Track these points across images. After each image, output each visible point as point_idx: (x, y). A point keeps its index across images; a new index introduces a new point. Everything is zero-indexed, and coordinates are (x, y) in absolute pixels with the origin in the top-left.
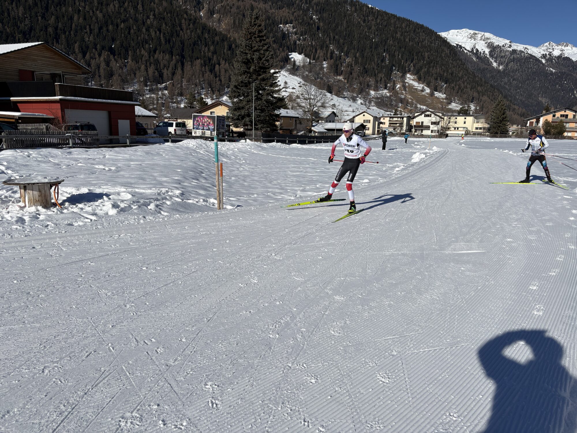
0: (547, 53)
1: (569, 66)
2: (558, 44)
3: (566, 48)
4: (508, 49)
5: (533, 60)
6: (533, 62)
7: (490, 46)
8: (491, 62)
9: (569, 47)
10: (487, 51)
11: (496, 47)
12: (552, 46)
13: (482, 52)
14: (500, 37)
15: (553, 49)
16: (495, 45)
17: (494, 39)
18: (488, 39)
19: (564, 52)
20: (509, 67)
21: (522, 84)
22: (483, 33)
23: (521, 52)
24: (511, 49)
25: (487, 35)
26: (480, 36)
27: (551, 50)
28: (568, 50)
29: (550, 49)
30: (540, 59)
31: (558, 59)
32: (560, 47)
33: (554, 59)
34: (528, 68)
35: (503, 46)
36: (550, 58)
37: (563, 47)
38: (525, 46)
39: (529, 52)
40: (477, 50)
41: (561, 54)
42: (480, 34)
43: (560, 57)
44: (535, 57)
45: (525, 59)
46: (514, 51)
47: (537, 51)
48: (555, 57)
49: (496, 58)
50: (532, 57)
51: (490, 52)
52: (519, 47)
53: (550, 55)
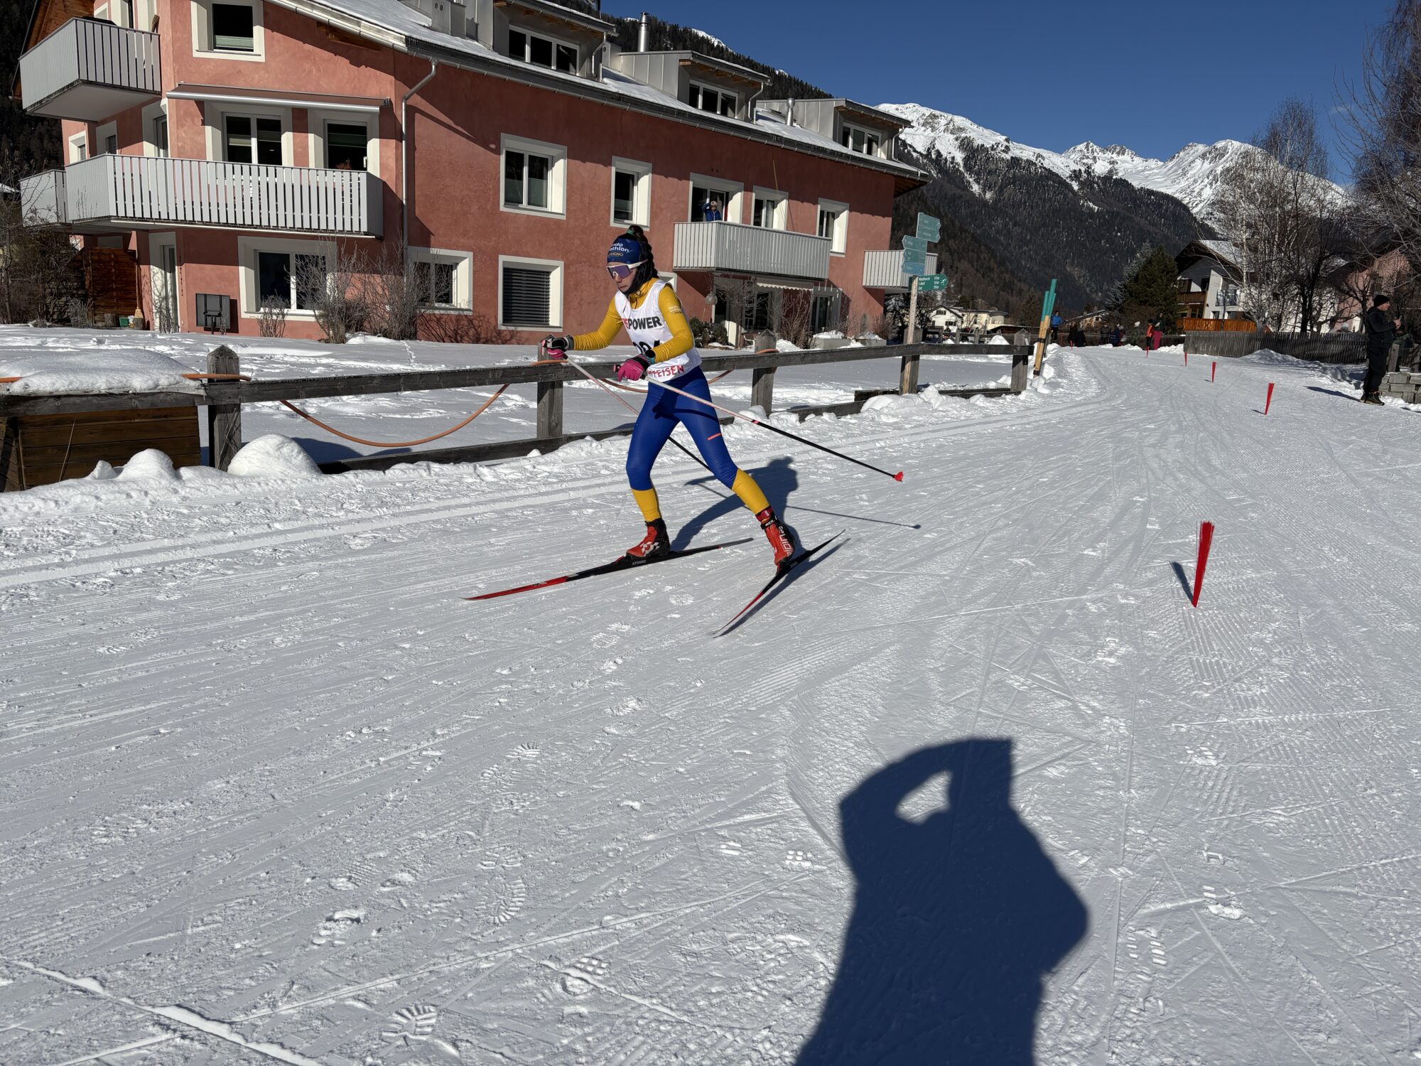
0: (1083, 169)
1: (1126, 199)
2: (1105, 149)
3: (1121, 157)
4: (1004, 155)
5: (1054, 182)
6: (1053, 186)
7: (966, 145)
8: (969, 182)
9: (1127, 157)
10: (959, 157)
11: (977, 150)
12: (1093, 152)
13: (949, 160)
14: (986, 127)
15: (1094, 158)
16: (975, 144)
17: (974, 131)
18: (961, 129)
19: (1116, 166)
20: (1006, 195)
21: (1031, 235)
22: (950, 116)
23: (1030, 163)
24: (1008, 156)
25: (960, 121)
26: (943, 122)
27: (1090, 162)
28: (1123, 162)
29: (1088, 157)
30: (1068, 181)
31: (1104, 184)
32: (1108, 155)
33: (1097, 183)
34: (1045, 200)
35: (992, 148)
36: (1087, 179)
37: (1114, 155)
38: (1038, 151)
39: (1047, 164)
40: (939, 153)
41: (1110, 171)
42: (944, 119)
43: (1107, 178)
44: (1057, 175)
45: (1039, 180)
46: (1015, 161)
47: (1061, 163)
48: (1099, 178)
49: (978, 174)
50: (1051, 175)
51: (966, 160)
52: (1025, 152)
53: (1088, 173)
